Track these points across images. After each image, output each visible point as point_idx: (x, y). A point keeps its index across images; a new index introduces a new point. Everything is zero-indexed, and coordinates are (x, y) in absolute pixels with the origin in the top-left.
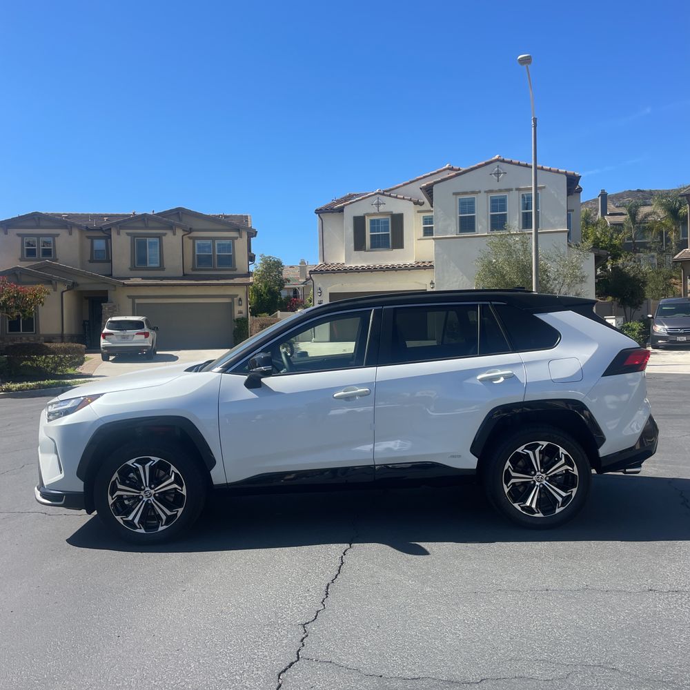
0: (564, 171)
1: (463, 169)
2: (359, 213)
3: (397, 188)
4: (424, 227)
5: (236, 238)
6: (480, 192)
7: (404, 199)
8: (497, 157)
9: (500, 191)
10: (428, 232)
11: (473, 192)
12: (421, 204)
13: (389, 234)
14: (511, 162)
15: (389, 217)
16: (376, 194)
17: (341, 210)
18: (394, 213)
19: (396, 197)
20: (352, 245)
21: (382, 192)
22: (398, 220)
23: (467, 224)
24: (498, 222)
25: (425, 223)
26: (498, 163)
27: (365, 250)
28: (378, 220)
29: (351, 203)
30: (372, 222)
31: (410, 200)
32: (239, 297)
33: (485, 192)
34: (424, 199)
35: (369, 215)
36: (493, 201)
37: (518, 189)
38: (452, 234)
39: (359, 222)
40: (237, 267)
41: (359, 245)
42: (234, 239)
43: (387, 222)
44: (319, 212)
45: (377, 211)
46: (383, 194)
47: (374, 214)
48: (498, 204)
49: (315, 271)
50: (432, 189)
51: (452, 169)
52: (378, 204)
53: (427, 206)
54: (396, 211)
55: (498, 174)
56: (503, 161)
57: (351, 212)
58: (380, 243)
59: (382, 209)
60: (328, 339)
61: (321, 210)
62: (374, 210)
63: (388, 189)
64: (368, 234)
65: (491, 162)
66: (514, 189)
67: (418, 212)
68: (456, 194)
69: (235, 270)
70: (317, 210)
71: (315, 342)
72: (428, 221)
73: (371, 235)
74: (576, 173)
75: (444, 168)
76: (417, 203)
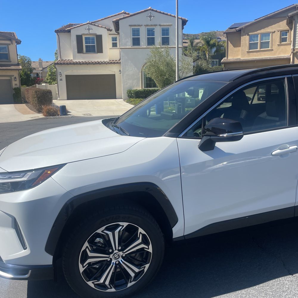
0: (181, 17)
1: (131, 14)
2: (79, 33)
3: (98, 21)
4: (113, 43)
5: (10, 44)
6: (142, 25)
7: (102, 27)
8: (150, 8)
9: (152, 25)
10: (115, 45)
11: (139, 25)
12: (111, 30)
13: (95, 45)
14: (156, 11)
15: (95, 36)
16: (87, 24)
17: (69, 31)
18: (97, 34)
19: (98, 26)
20: (76, 50)
21: (90, 23)
22: (99, 38)
23: (136, 42)
24: (151, 41)
25: (113, 41)
26: (150, 11)
27: (83, 53)
28: (89, 38)
29: (74, 28)
30: (86, 38)
31: (105, 28)
32: (14, 77)
33: (145, 25)
34: (113, 27)
35: (84, 34)
36: (149, 31)
37: (160, 25)
38: (129, 46)
39: (79, 38)
40: (11, 60)
41: (80, 50)
42: (8, 45)
43: (93, 39)
44: (57, 31)
45: (88, 33)
46: (91, 24)
47: (87, 34)
48: (151, 32)
49: (57, 63)
50: (119, 23)
51: (125, 13)
52: (89, 29)
53: (114, 32)
54: (98, 33)
55: (150, 17)
56: (153, 10)
57: (75, 33)
58: (90, 50)
59: (91, 32)
60: (66, 98)
61: (58, 30)
62: (87, 32)
63: (93, 21)
64: (84, 45)
65: (147, 10)
66: (158, 25)
67: (110, 34)
68: (130, 26)
69: (11, 62)
70: (56, 31)
71: (59, 100)
72: (114, 39)
73: (86, 45)
74: (186, 19)
75: (121, 12)
76: (109, 30)
